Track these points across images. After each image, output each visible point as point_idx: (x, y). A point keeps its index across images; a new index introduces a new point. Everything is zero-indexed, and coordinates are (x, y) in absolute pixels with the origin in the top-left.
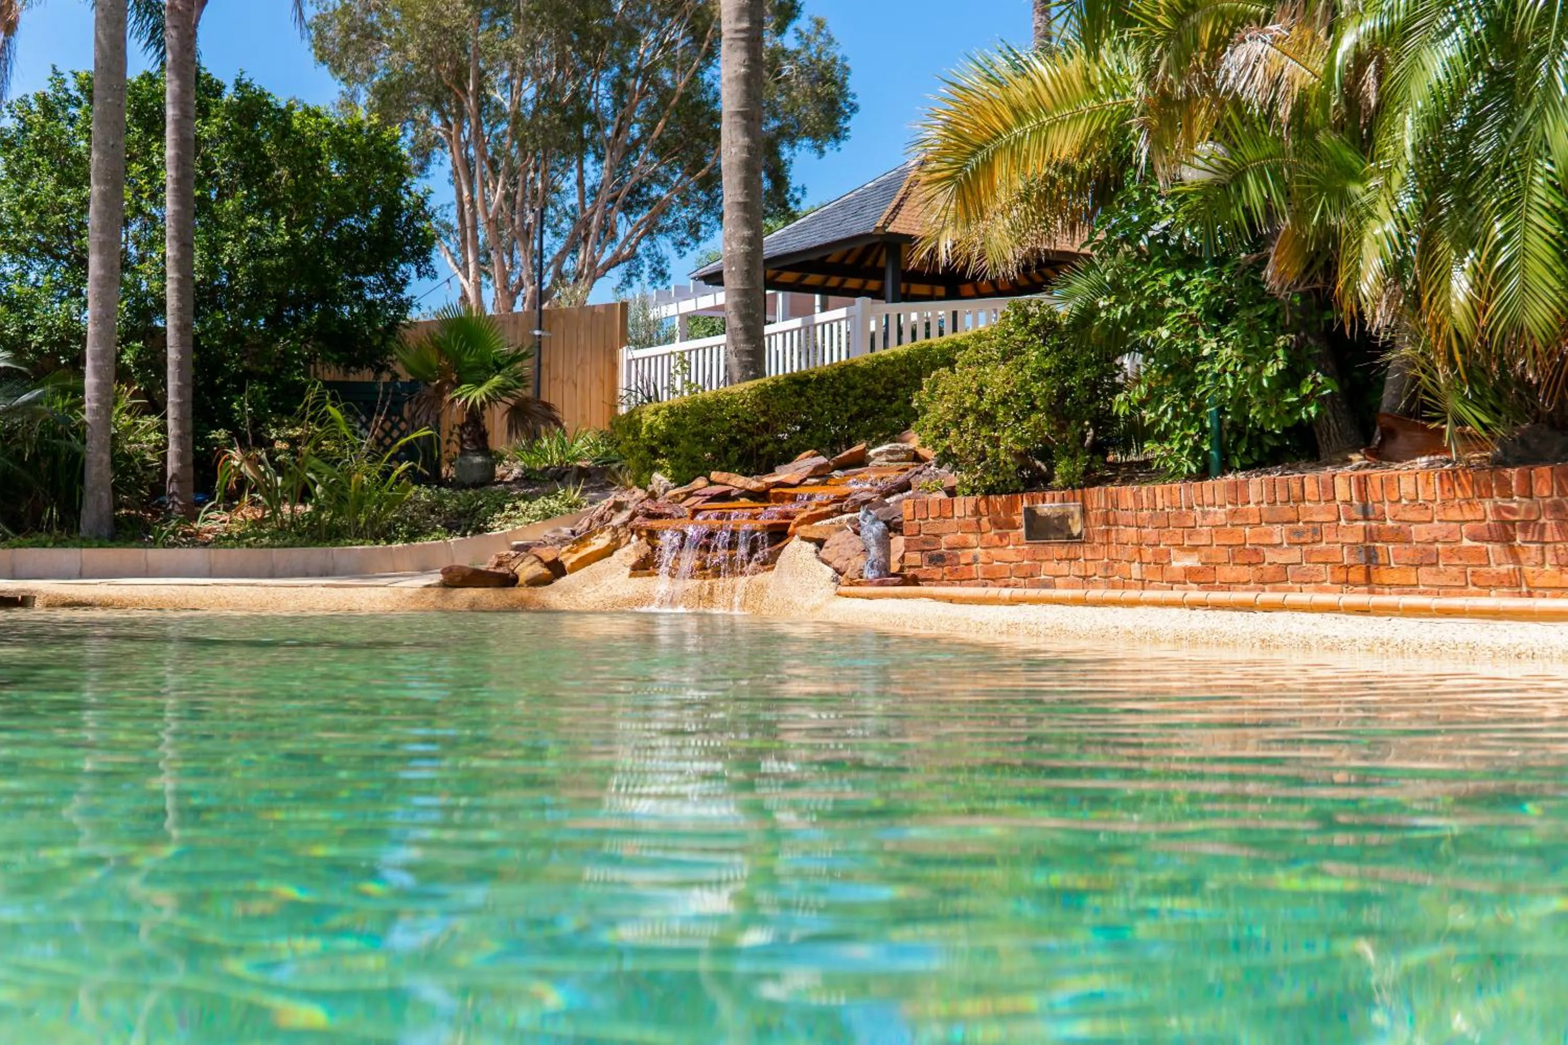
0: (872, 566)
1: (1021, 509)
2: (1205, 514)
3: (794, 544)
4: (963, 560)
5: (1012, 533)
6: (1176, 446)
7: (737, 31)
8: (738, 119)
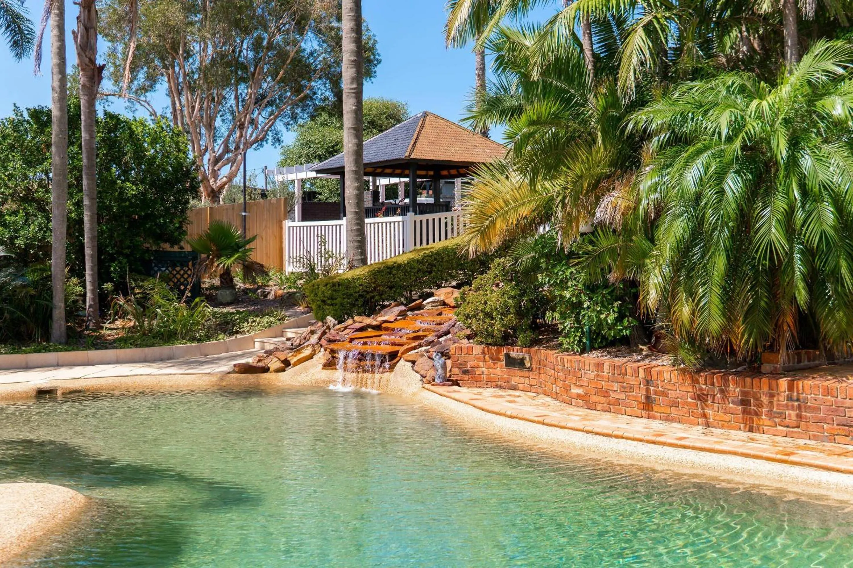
0: (439, 377)
1: (503, 353)
2: (585, 374)
3: (402, 362)
4: (477, 373)
5: (499, 363)
6: (572, 340)
7: (351, 89)
8: (352, 131)
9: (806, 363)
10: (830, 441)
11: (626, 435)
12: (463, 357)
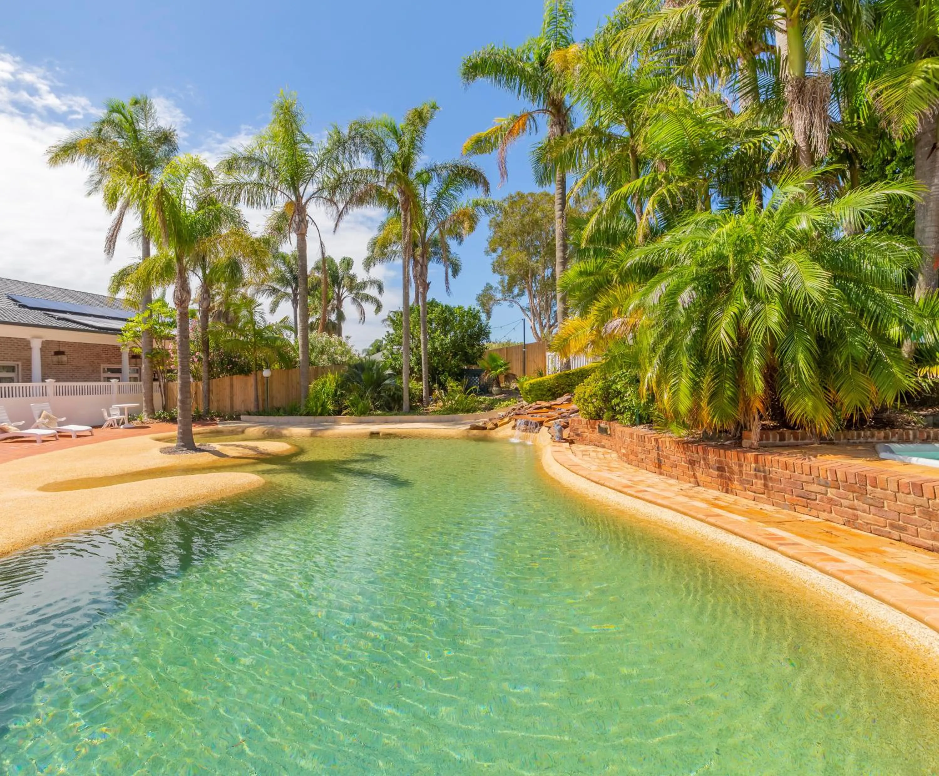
0: (557, 437)
1: (597, 425)
2: (626, 440)
3: (543, 427)
4: (584, 436)
5: (595, 430)
9: (792, 441)
10: (790, 509)
11: (606, 484)
12: (576, 426)
